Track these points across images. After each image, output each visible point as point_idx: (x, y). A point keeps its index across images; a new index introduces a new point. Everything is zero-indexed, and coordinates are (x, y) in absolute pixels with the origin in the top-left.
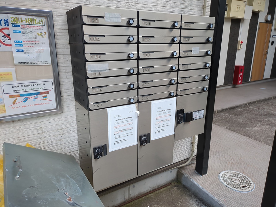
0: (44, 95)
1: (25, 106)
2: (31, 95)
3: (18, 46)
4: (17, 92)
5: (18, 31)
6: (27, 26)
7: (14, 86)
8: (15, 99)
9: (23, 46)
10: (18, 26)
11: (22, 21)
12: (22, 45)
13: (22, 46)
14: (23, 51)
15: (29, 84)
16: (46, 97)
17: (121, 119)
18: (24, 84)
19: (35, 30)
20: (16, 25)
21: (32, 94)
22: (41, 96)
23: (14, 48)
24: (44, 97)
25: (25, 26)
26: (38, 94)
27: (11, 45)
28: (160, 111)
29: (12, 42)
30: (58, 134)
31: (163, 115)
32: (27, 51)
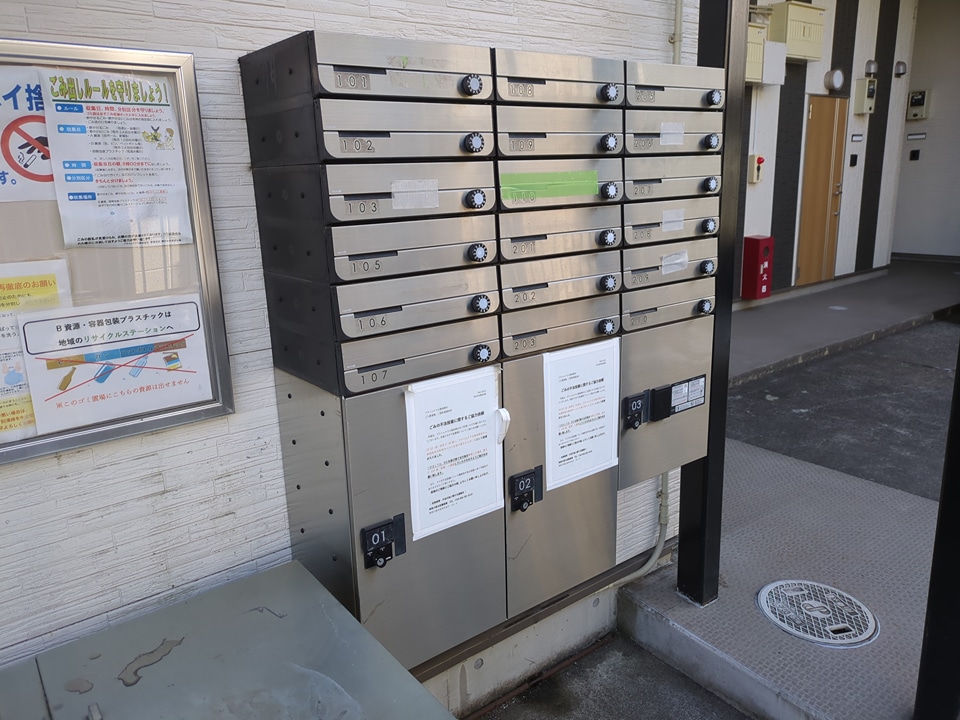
0: (169, 353)
1: (103, 397)
2: (123, 356)
3: (76, 181)
4: (73, 346)
5: (76, 126)
6: (106, 108)
7: (63, 323)
8: (66, 370)
9: (95, 178)
10: (76, 109)
11: (89, 90)
12: (91, 175)
13: (91, 180)
14: (94, 198)
15: (115, 315)
16: (177, 359)
17: (449, 423)
18: (99, 317)
19: (133, 124)
20: (68, 106)
21: (125, 352)
22: (156, 359)
23: (61, 189)
24: (169, 360)
25: (99, 108)
26: (147, 350)
27: (50, 178)
28: (572, 386)
29: (54, 166)
30: (218, 492)
31: (581, 400)
32: (107, 199)
